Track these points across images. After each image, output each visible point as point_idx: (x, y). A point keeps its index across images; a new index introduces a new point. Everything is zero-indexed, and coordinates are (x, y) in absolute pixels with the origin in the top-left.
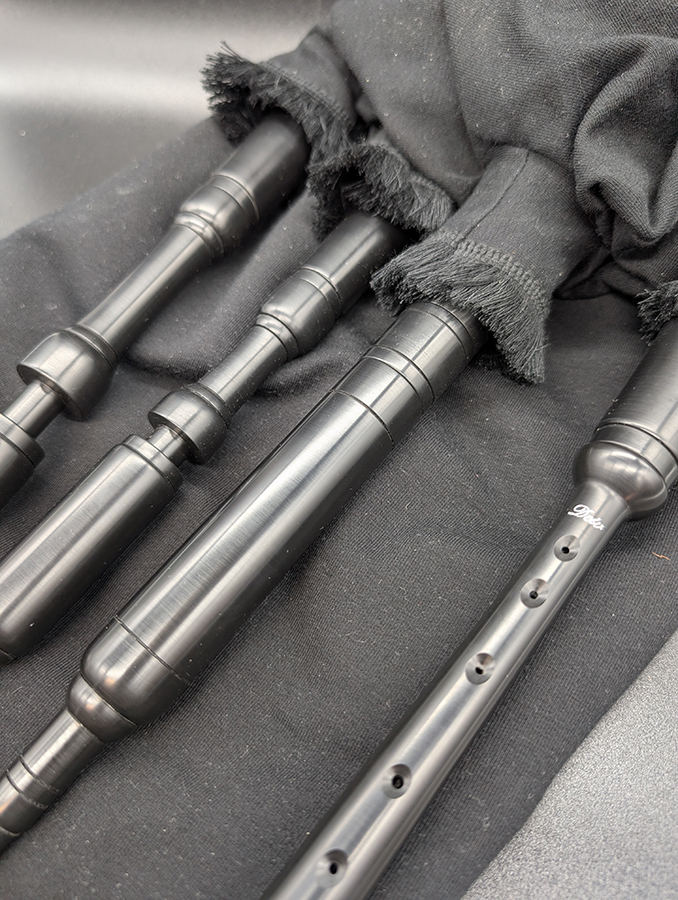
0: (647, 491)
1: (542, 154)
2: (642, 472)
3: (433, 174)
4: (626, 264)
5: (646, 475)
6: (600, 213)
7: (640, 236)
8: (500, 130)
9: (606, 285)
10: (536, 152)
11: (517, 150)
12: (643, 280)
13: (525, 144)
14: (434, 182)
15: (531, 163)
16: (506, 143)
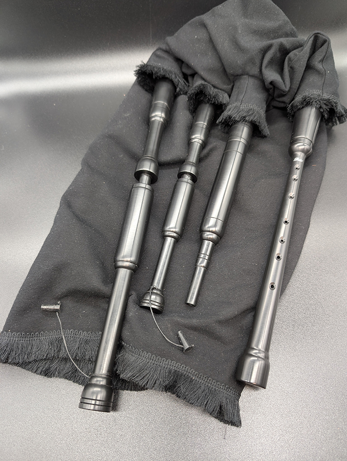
0: (308, 151)
1: (253, 76)
2: (306, 147)
3: (220, 87)
4: (278, 99)
5: (307, 147)
6: (271, 88)
7: (284, 92)
8: (240, 72)
9: (273, 106)
10: (251, 76)
11: (245, 76)
12: (284, 102)
13: (248, 74)
14: (221, 89)
15: (250, 79)
16: (242, 75)
